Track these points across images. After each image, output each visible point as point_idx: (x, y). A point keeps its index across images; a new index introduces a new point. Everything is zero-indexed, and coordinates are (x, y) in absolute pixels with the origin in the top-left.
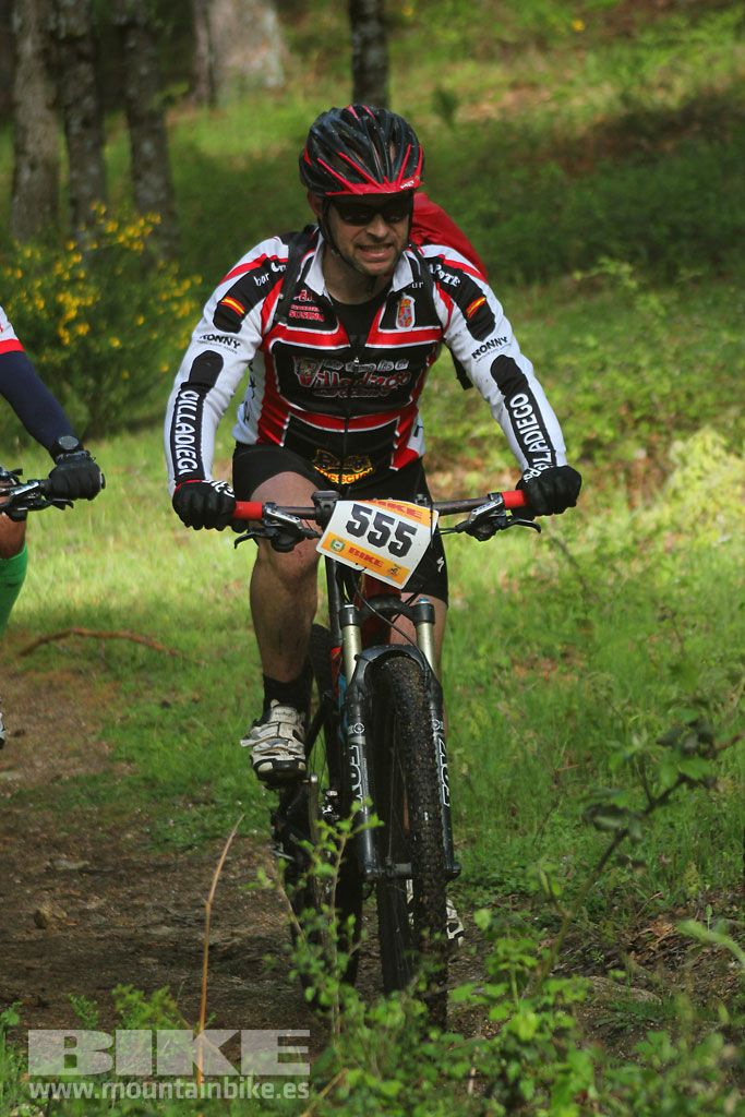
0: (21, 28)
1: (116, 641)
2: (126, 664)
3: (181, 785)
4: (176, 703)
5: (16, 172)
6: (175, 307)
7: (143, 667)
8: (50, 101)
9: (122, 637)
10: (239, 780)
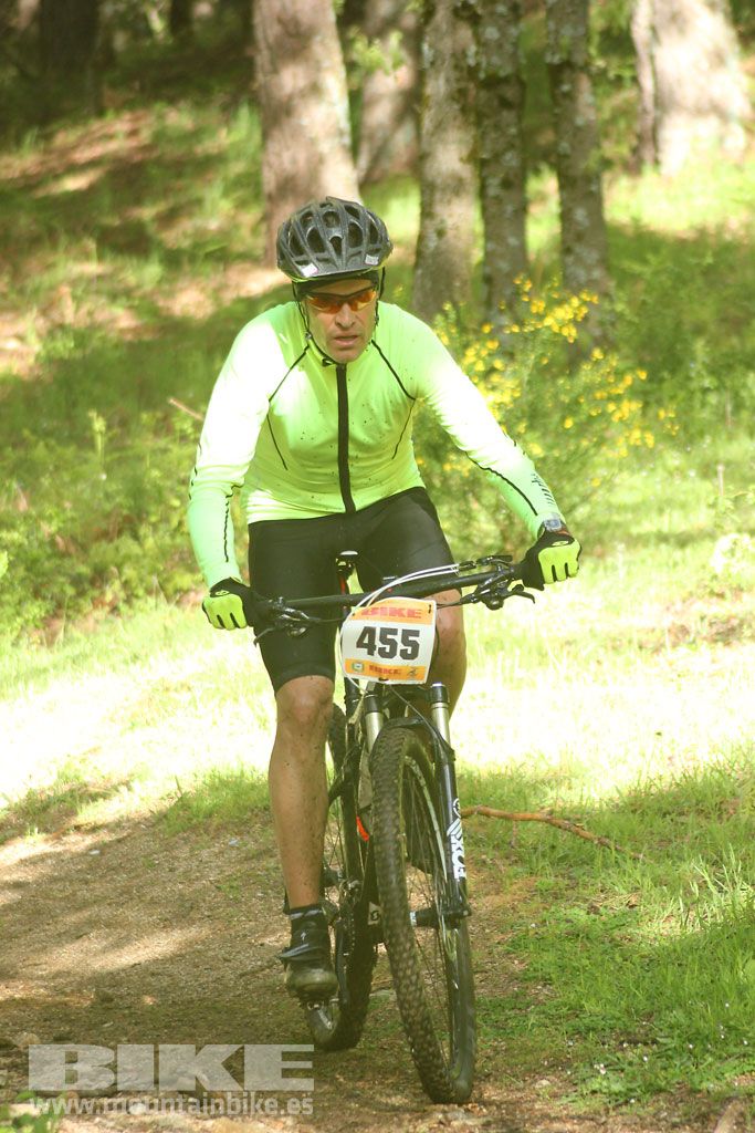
0: (432, 63)
1: (530, 824)
2: (544, 856)
3: (613, 1017)
4: (606, 907)
5: (421, 238)
6: (611, 407)
7: (563, 859)
8: (465, 153)
9: (539, 820)
10: (689, 1014)
